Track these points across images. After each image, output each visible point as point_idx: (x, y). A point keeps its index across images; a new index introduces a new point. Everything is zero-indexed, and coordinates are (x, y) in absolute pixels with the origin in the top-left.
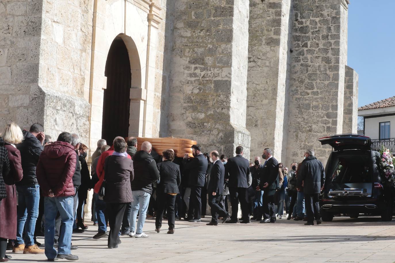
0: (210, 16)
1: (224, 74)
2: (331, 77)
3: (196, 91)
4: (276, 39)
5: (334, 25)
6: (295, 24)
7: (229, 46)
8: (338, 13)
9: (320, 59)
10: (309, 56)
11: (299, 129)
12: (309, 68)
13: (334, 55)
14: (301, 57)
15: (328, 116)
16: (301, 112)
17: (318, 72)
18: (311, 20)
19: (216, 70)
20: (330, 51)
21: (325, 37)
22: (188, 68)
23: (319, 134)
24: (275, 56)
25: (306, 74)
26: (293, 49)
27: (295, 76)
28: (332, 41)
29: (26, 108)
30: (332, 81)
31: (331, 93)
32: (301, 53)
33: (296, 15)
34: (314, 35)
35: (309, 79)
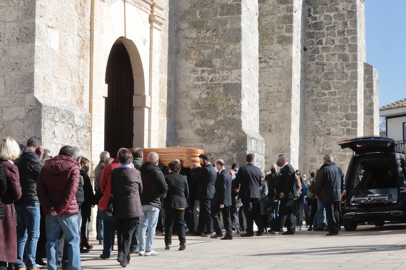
0: (216, 15)
1: (233, 76)
2: (349, 75)
3: (204, 96)
4: (288, 37)
5: (351, 19)
6: (308, 20)
7: (238, 46)
8: (354, 7)
9: (336, 57)
10: (324, 54)
11: (316, 132)
12: (325, 67)
13: (352, 52)
14: (316, 55)
15: (348, 117)
16: (317, 114)
17: (335, 71)
18: (325, 15)
19: (225, 72)
20: (347, 48)
21: (341, 33)
22: (194, 71)
23: (338, 137)
24: (288, 56)
25: (322, 74)
26: (307, 47)
27: (310, 76)
28: (349, 37)
29: (22, 120)
30: (351, 79)
31: (350, 93)
32: (316, 51)
33: (309, 10)
34: (329, 32)
35: (325, 79)
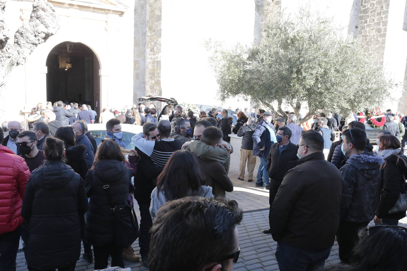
2: (381, 42)
3: (152, 68)
5: (386, 4)
6: (361, 8)
7: (160, 39)
9: (374, 30)
10: (368, 29)
13: (384, 26)
14: (363, 30)
17: (373, 40)
18: (371, 3)
19: (157, 54)
20: (381, 24)
22: (149, 54)
25: (365, 42)
26: (359, 26)
28: (383, 16)
30: (381, 44)
31: (380, 53)
32: (363, 28)
34: (372, 14)
35: (367, 45)
